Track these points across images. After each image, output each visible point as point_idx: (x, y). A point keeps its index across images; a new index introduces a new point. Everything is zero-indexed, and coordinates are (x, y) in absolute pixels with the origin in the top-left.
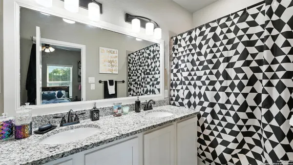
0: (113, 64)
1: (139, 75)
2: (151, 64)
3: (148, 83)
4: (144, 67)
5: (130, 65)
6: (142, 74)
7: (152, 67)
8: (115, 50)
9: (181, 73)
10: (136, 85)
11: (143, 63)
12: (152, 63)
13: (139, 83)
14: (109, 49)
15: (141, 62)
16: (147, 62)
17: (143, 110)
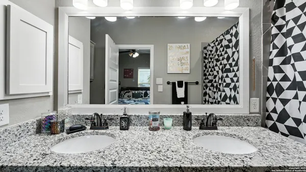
0: (183, 61)
1: (215, 73)
2: (232, 56)
3: (228, 85)
4: (222, 62)
5: (206, 61)
6: (220, 71)
7: (234, 60)
8: (186, 45)
9: (293, 65)
10: (212, 88)
11: (221, 55)
12: (233, 53)
13: (215, 84)
14: (178, 45)
15: (218, 55)
16: (226, 53)
17: (198, 128)
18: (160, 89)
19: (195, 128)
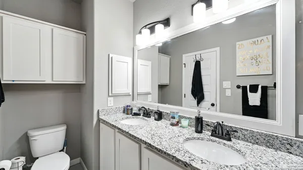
8: (264, 38)
17: (210, 134)
18: (228, 93)
19: (207, 133)
